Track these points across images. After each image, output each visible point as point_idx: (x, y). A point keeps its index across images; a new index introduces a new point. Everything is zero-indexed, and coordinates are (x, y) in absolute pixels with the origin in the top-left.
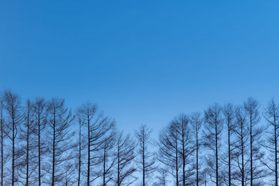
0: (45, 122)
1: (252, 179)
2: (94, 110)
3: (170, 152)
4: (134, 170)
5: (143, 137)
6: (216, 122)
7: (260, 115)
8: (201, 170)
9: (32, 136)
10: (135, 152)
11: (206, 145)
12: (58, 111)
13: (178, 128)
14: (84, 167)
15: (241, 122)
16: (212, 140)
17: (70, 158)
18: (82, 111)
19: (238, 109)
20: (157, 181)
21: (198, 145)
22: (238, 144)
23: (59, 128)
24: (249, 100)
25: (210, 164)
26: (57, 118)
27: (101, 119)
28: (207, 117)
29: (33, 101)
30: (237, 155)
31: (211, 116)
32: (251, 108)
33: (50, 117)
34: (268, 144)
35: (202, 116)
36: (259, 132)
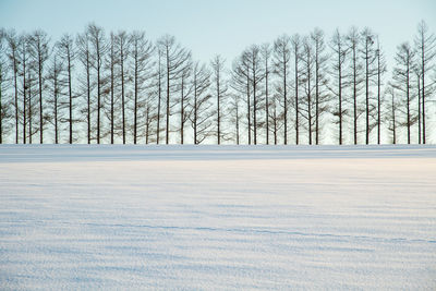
0: (127, 53)
1: (317, 103)
2: (172, 41)
3: (242, 80)
4: (209, 96)
5: (217, 67)
6: (285, 51)
7: (325, 43)
8: (271, 95)
9: (116, 66)
10: (210, 79)
11: (275, 72)
12: (140, 43)
13: (250, 57)
14: (164, 94)
15: (308, 50)
16: (281, 68)
17: (152, 85)
18: (161, 43)
19: (305, 39)
20: (230, 106)
21: (267, 73)
22: (305, 71)
23: (140, 58)
24: (316, 30)
25: (279, 90)
26: (139, 49)
27: (179, 50)
28: (276, 47)
29: (116, 33)
30: (304, 81)
31: (280, 45)
32: (317, 37)
33: (132, 48)
34: (333, 71)
35: (272, 46)
36: (324, 60)
